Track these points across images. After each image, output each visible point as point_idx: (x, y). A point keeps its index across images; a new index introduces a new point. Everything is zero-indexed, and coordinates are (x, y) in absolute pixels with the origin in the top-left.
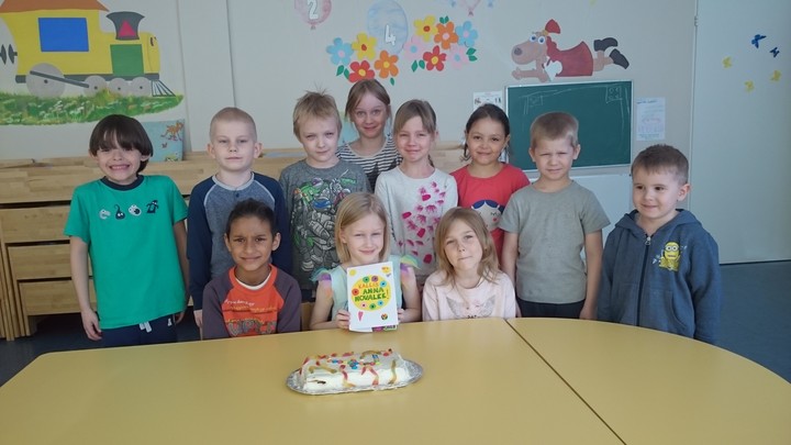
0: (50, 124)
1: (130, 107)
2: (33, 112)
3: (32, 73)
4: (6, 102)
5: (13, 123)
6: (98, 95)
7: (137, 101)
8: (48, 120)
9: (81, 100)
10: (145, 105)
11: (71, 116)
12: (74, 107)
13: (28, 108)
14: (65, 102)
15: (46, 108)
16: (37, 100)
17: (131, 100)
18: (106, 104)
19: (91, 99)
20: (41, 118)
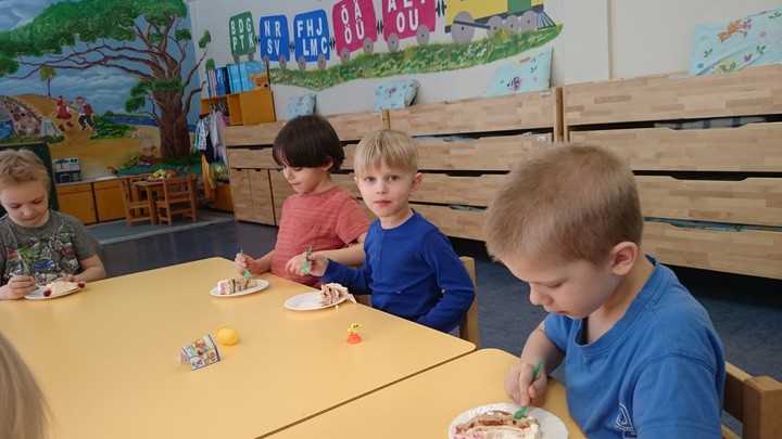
0: (463, 67)
1: (520, 43)
2: (454, 58)
3: (455, 22)
4: (439, 51)
5: (443, 70)
6: (497, 35)
7: (525, 36)
8: (462, 65)
9: (485, 42)
10: (531, 39)
11: (477, 59)
12: (479, 50)
13: (452, 55)
14: (475, 45)
15: (461, 54)
16: (457, 47)
17: (520, 37)
18: (501, 44)
19: (491, 39)
20: (459, 63)
